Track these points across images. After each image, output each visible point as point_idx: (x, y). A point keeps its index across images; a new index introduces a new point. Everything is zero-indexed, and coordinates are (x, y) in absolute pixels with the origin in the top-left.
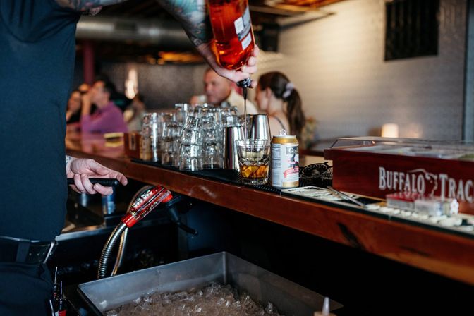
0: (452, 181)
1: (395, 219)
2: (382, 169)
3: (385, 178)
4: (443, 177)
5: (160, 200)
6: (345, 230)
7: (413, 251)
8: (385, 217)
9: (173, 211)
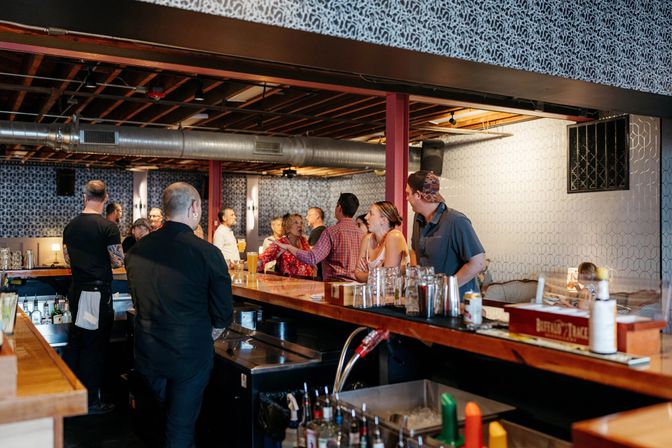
0: (574, 327)
1: (543, 347)
2: (538, 320)
3: (540, 325)
4: (570, 325)
5: (383, 337)
6: (516, 353)
7: (551, 362)
8: (537, 346)
9: (389, 347)
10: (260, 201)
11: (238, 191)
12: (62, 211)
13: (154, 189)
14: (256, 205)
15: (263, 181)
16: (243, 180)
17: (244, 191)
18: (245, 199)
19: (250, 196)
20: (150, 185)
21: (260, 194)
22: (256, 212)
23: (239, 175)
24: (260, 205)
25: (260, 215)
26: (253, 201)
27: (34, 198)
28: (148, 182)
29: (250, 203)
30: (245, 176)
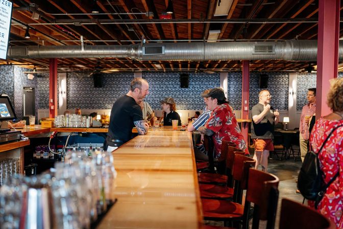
10: (298, 89)
11: (283, 83)
12: (183, 96)
13: (232, 83)
14: (295, 91)
15: (300, 76)
16: (287, 76)
17: (287, 83)
18: (288, 88)
19: (291, 86)
20: (229, 81)
21: (298, 84)
22: (295, 96)
23: (284, 73)
24: (298, 91)
25: (298, 98)
26: (293, 88)
27: (170, 89)
28: (228, 79)
29: (290, 90)
30: (288, 73)
